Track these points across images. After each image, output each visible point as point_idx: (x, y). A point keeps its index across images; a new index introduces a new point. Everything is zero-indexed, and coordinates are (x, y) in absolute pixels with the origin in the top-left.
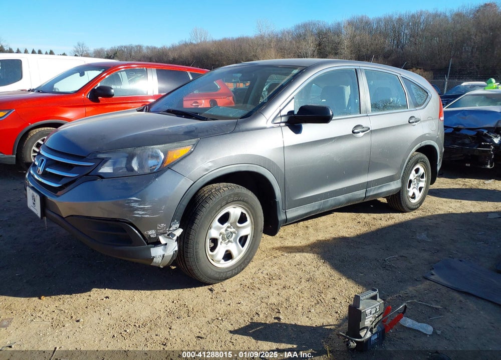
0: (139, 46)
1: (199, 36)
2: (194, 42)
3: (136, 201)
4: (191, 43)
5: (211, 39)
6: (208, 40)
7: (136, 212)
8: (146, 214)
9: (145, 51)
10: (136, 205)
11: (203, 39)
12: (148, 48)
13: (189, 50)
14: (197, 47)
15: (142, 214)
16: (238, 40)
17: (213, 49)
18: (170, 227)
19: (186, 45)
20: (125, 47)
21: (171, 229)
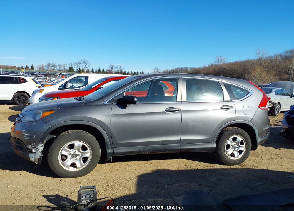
0: (186, 67)
1: (220, 61)
2: (217, 64)
3: (25, 132)
4: (215, 65)
5: (228, 62)
6: (225, 63)
7: (24, 137)
8: (28, 138)
9: (189, 70)
10: (24, 134)
11: (222, 63)
12: (191, 68)
13: (213, 69)
14: (218, 67)
15: (26, 138)
16: (246, 62)
17: (227, 68)
18: (38, 145)
19: (212, 66)
20: (179, 68)
21: (38, 146)
